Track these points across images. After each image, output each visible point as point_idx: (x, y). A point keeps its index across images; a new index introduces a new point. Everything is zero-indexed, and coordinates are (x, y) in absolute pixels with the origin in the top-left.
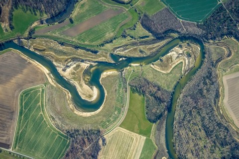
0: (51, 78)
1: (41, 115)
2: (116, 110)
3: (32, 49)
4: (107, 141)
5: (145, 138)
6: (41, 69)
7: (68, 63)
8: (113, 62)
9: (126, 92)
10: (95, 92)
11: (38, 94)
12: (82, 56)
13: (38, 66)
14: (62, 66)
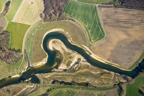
0: (88, 51)
1: (86, 25)
2: (34, 36)
3: (113, 73)
4: (39, 16)
6: (98, 57)
7: (77, 66)
8: (37, 75)
9: (25, 50)
10: (51, 46)
11: (93, 38)
12: (67, 75)
14: (82, 63)
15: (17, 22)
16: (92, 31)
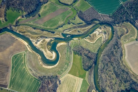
0: (29, 48)
1: (24, 68)
2: (66, 64)
3: (18, 32)
4: (62, 82)
5: (82, 79)
6: (24, 42)
7: (38, 39)
8: (63, 38)
9: (71, 54)
10: (54, 55)
11: (22, 57)
12: (46, 35)
13: (22, 41)
14: (35, 41)
15: (78, 78)
16: (21, 62)
